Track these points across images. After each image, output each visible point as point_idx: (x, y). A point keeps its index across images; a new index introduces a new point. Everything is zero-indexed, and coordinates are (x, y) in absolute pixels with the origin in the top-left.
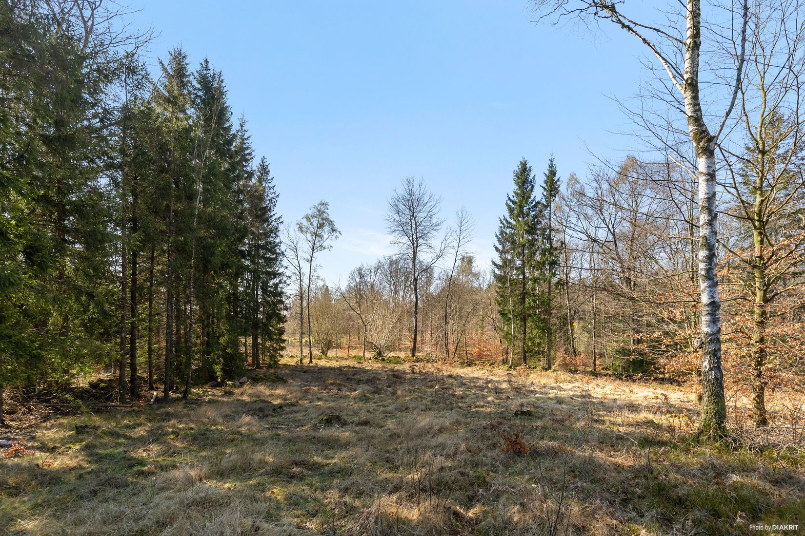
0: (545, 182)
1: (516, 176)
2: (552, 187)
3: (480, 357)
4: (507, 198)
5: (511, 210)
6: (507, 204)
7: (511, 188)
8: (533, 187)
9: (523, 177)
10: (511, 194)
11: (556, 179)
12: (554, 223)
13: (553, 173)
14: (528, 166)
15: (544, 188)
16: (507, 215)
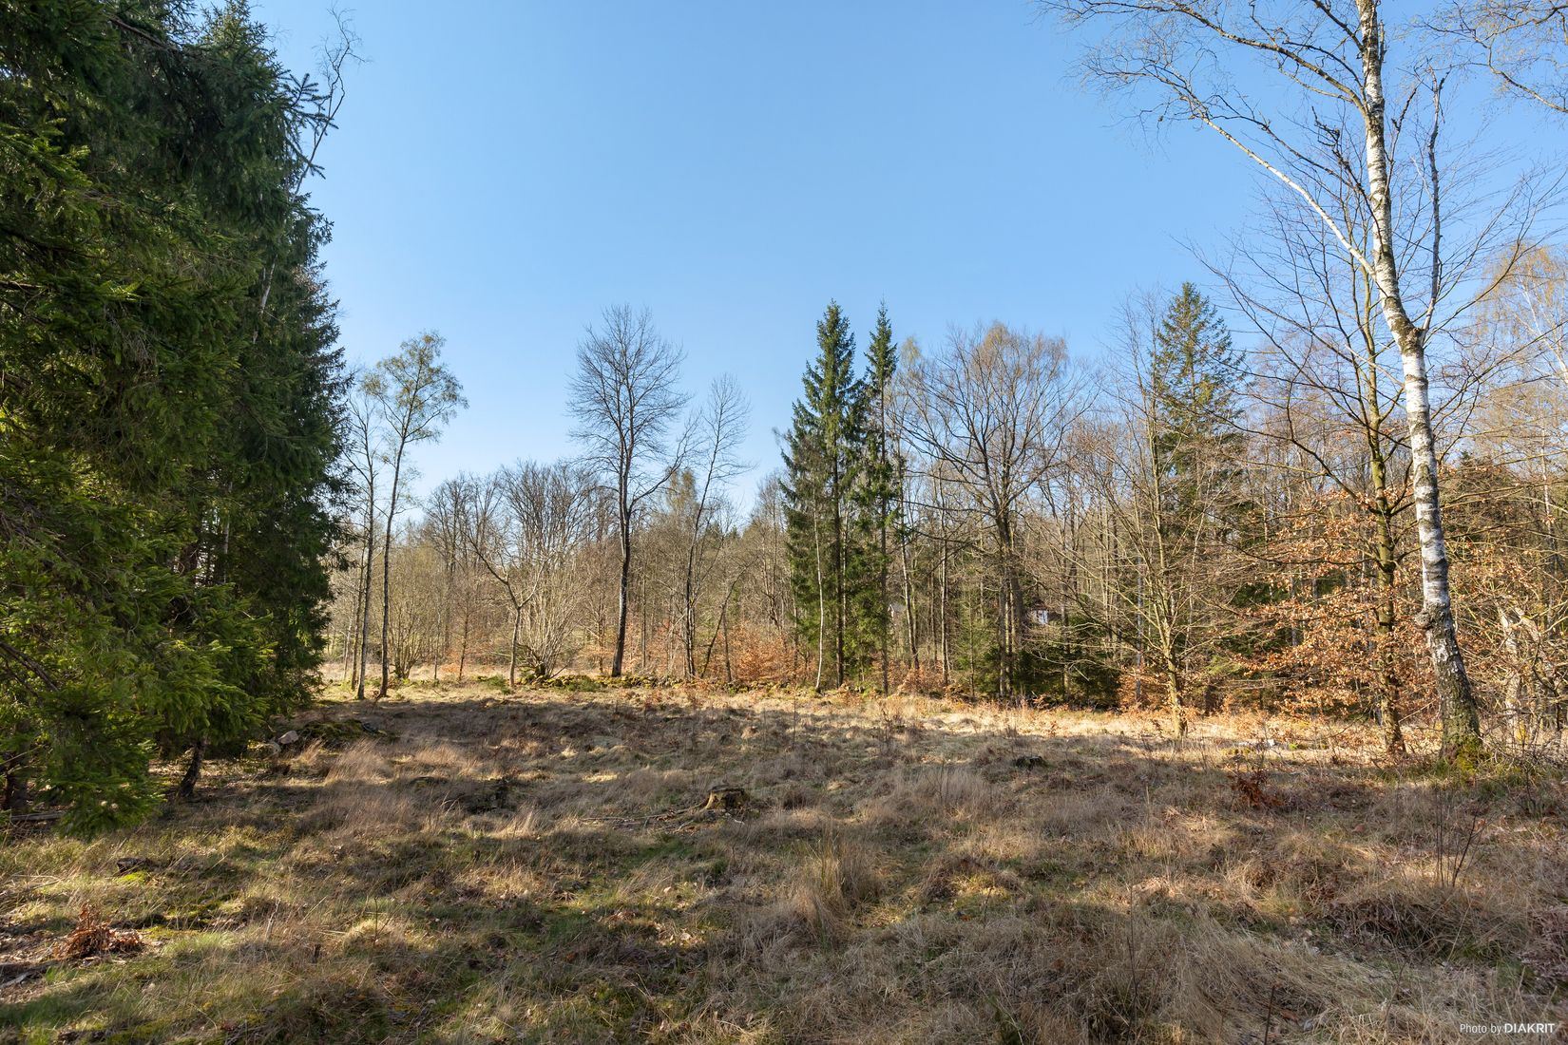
0: (872, 349)
1: (822, 332)
2: (884, 357)
3: (755, 672)
4: (806, 370)
5: (814, 393)
6: (806, 381)
7: (814, 353)
8: (850, 354)
9: (834, 335)
10: (814, 364)
11: (891, 345)
12: (889, 425)
13: (886, 335)
14: (841, 316)
15: (872, 359)
16: (805, 402)
